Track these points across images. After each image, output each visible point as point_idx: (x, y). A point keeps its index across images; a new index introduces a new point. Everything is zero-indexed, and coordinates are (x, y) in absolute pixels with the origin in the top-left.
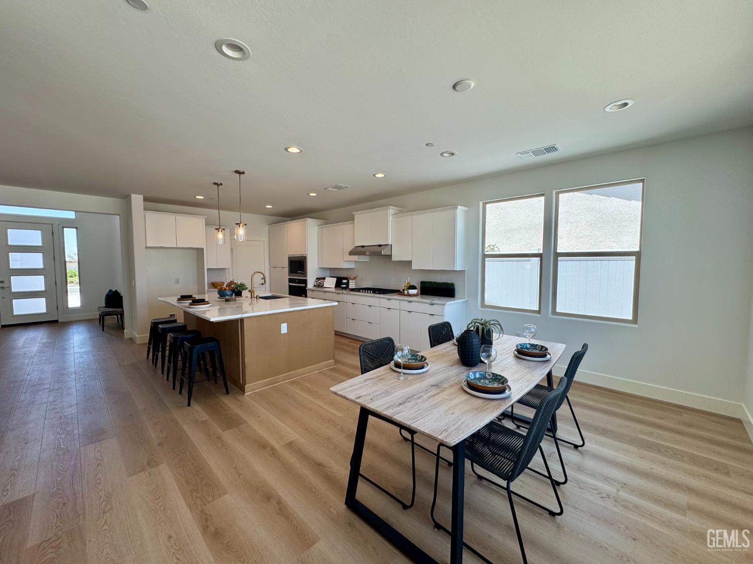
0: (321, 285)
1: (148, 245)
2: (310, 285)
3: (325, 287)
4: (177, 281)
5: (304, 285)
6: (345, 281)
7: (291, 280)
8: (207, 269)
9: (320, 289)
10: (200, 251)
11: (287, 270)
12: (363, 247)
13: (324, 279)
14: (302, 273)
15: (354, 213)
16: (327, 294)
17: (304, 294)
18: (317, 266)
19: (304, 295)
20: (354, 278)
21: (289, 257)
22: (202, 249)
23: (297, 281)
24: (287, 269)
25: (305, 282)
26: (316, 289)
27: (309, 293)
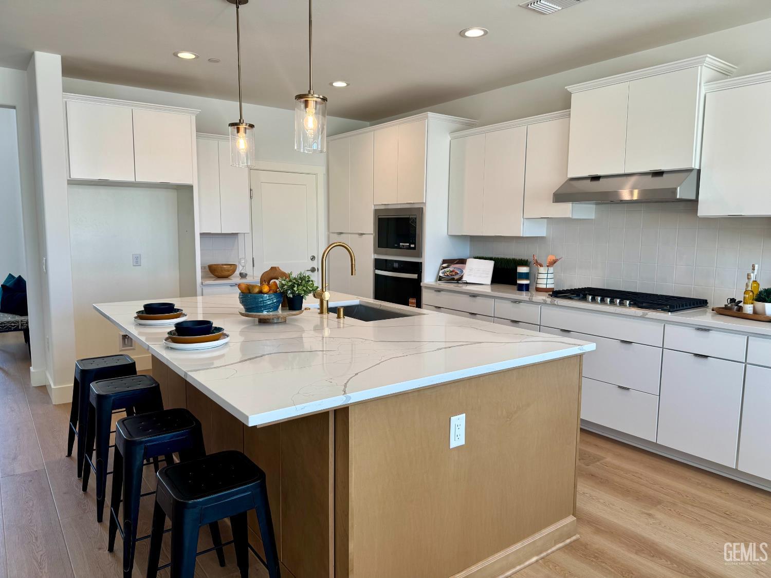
0: (456, 277)
1: (75, 176)
2: (429, 277)
3: (467, 283)
4: (137, 260)
5: (415, 276)
6: (522, 270)
7: (379, 264)
8: (202, 234)
9: (451, 286)
10: (184, 192)
11: (370, 240)
12: (596, 178)
13: (462, 261)
14: (409, 248)
15: (569, 88)
16: (478, 299)
17: (413, 297)
18: (444, 232)
19: (414, 301)
20: (552, 263)
21: (376, 211)
22: (190, 188)
23: (396, 265)
24: (372, 237)
25: (417, 268)
26: (443, 285)
27: (426, 296)
